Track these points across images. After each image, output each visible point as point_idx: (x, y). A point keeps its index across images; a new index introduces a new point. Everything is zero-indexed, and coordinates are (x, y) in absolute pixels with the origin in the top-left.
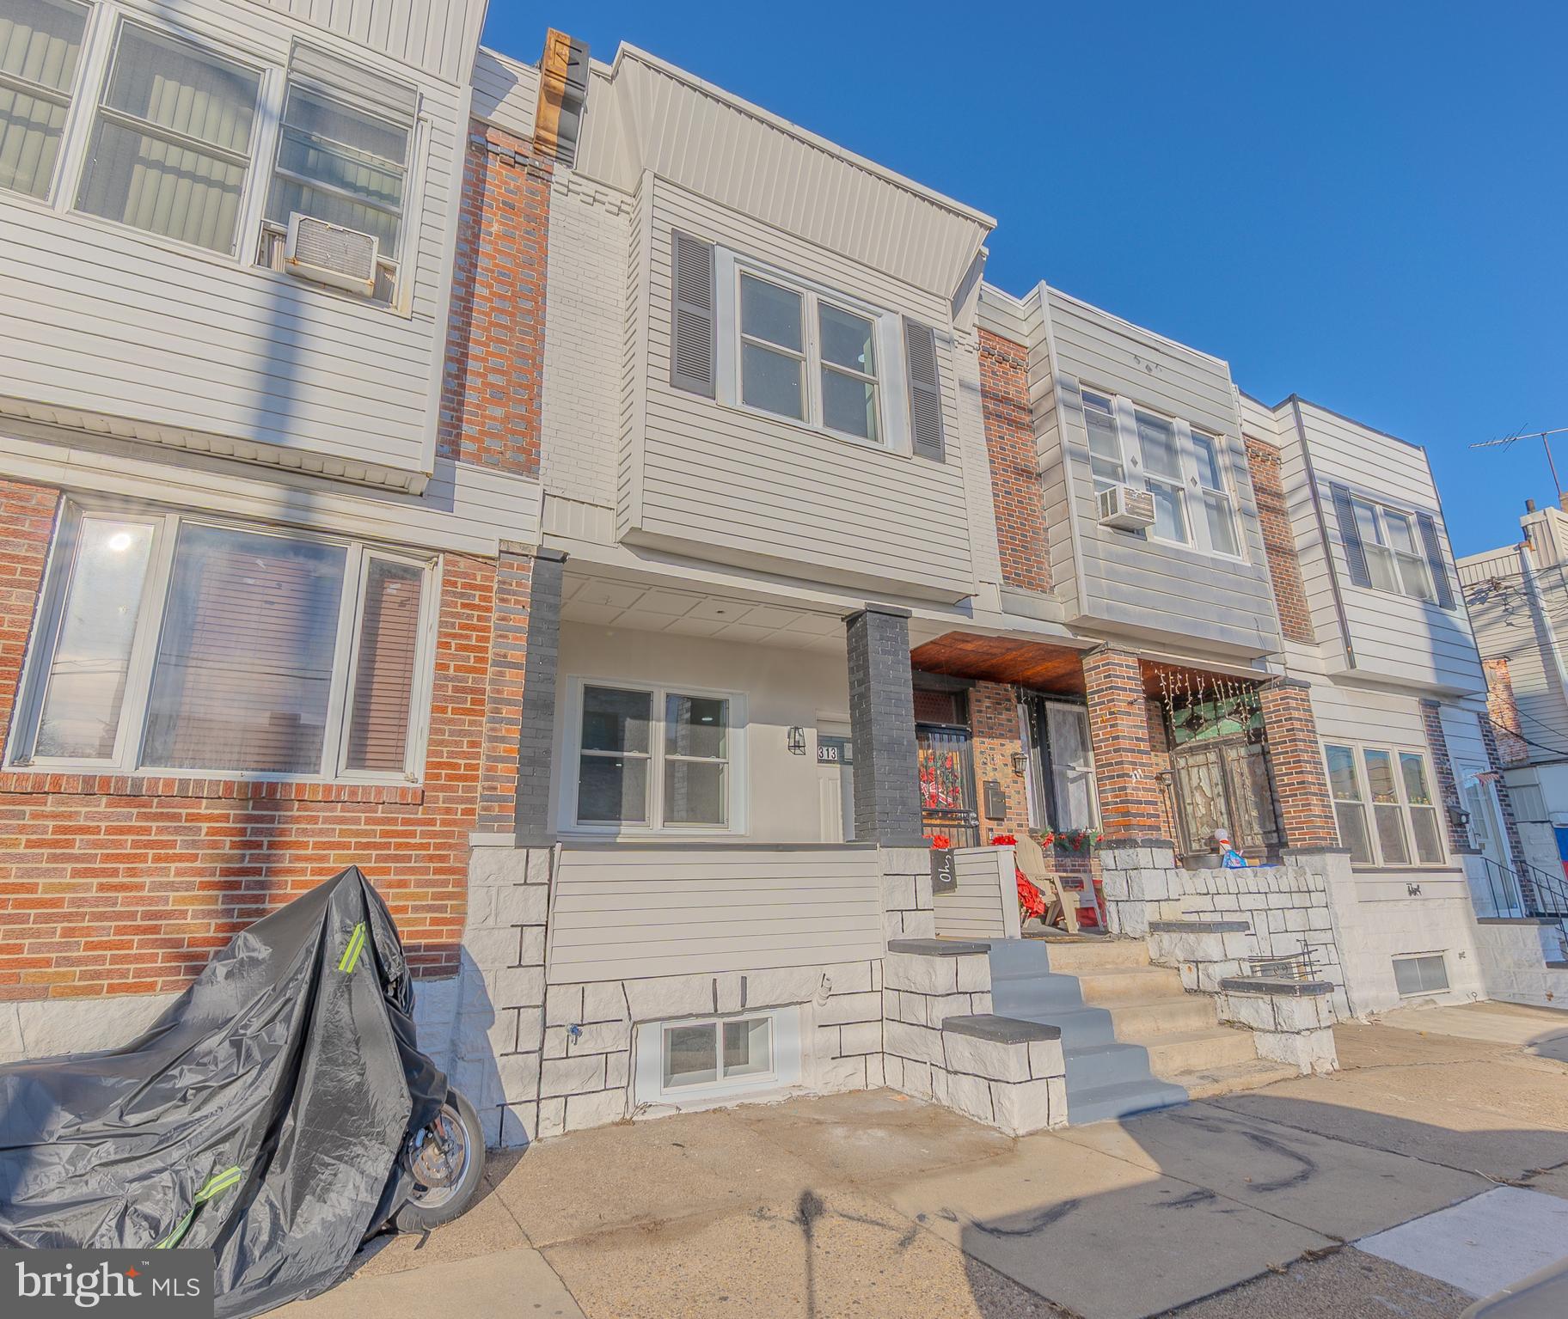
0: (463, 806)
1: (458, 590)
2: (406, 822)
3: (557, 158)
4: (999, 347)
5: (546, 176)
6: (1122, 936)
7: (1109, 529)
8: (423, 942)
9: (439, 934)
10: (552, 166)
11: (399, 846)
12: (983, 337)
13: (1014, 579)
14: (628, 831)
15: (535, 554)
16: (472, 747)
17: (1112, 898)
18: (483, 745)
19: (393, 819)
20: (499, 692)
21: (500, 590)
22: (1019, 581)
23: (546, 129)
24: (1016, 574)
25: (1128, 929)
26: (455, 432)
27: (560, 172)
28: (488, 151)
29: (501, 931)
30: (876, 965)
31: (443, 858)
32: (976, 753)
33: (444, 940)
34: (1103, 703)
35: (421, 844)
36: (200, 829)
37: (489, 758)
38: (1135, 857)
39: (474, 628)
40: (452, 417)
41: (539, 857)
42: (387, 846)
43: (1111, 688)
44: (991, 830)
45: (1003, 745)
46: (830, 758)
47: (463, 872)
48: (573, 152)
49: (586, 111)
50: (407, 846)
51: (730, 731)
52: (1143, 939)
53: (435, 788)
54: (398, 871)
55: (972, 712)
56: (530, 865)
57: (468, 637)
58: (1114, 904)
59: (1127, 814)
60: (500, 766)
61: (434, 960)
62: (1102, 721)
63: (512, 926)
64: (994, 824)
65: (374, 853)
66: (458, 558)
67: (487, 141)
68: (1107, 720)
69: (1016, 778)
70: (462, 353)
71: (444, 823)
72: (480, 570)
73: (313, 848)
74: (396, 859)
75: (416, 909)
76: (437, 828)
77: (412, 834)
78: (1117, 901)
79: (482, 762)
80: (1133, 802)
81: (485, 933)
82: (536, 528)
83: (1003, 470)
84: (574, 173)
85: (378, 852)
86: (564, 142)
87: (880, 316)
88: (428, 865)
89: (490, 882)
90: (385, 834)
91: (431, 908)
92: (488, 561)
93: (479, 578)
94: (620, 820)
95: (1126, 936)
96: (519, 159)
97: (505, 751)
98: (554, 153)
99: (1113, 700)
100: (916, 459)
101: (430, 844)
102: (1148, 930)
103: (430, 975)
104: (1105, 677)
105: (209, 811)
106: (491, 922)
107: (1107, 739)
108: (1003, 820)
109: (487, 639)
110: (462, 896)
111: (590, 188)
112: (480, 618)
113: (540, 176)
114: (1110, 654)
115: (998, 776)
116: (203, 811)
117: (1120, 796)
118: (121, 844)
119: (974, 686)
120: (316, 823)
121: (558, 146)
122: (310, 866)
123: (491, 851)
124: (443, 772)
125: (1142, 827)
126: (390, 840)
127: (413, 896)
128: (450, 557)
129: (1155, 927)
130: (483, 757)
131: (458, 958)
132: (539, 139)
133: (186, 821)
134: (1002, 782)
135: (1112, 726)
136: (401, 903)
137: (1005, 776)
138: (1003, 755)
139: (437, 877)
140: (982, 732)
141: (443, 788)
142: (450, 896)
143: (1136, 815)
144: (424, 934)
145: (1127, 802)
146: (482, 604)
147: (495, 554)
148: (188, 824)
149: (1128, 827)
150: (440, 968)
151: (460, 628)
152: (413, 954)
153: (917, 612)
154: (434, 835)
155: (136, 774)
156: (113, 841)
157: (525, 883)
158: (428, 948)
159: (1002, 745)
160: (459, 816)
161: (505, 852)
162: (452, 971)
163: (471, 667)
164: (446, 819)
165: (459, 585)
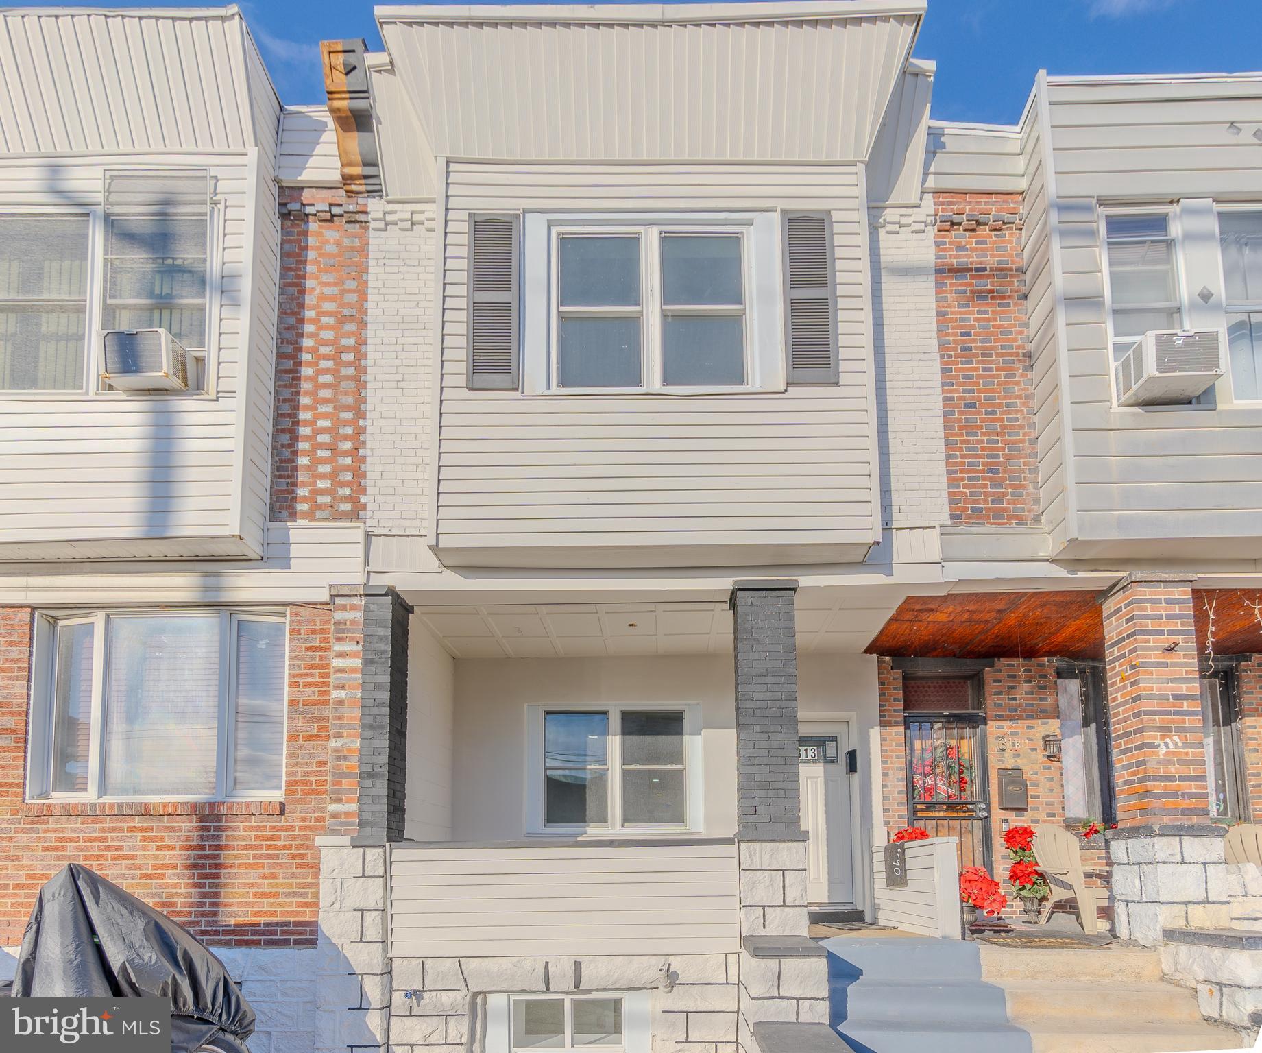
0: (316, 815)
1: (302, 636)
2: (273, 829)
3: (368, 192)
4: (969, 208)
5: (362, 217)
6: (1131, 943)
7: (1137, 409)
8: (292, 920)
9: (304, 914)
10: (366, 205)
11: (269, 847)
12: (942, 203)
13: (969, 517)
14: (593, 831)
15: (362, 593)
16: (320, 767)
17: (1122, 898)
18: (329, 764)
19: (263, 826)
20: (339, 718)
21: (337, 631)
22: (979, 517)
23: (350, 164)
24: (973, 509)
25: (1137, 935)
26: (290, 497)
27: (375, 207)
28: (307, 215)
29: (347, 914)
30: (732, 959)
31: (302, 856)
32: (991, 739)
33: (307, 919)
34: (1123, 656)
35: (285, 845)
36: (136, 837)
37: (334, 775)
38: (1150, 849)
39: (317, 667)
40: (287, 484)
41: (373, 855)
42: (260, 847)
43: (1133, 634)
44: (1006, 821)
45: (1032, 728)
46: (809, 757)
47: (317, 867)
48: (378, 176)
49: (379, 122)
50: (275, 847)
51: (687, 738)
52: (1155, 948)
53: (292, 802)
54: (271, 866)
55: (987, 695)
56: (367, 861)
57: (312, 675)
58: (1123, 905)
59: (1145, 794)
60: (344, 781)
61: (300, 934)
62: (1122, 680)
63: (354, 910)
64: (1011, 815)
65: (252, 852)
66: (300, 609)
67: (304, 205)
68: (1128, 678)
69: (1049, 763)
70: (293, 422)
71: (301, 828)
72: (319, 615)
73: (209, 850)
74: (268, 857)
75: (286, 895)
76: (296, 833)
77: (279, 838)
78: (1127, 902)
79: (329, 778)
80: (1156, 779)
81: (333, 914)
82: (361, 568)
83: (965, 377)
84: (389, 202)
85: (254, 852)
86: (369, 171)
87: (750, 223)
88: (291, 861)
89: (335, 874)
90: (258, 838)
91: (295, 895)
92: (325, 607)
93: (318, 623)
94: (585, 822)
95: (1135, 944)
96: (335, 210)
97: (347, 768)
98: (363, 188)
99: (1134, 650)
100: (793, 391)
101: (291, 845)
102: (1161, 938)
103: (299, 944)
104: (1128, 621)
105: (140, 825)
106: (337, 906)
107: (1126, 702)
108: (1025, 810)
109: (328, 675)
110: (317, 885)
111: (404, 211)
112: (321, 658)
113: (357, 220)
114: (1136, 588)
115: (1020, 763)
116: (137, 825)
117: (1138, 773)
118: (91, 848)
119: (992, 665)
120: (209, 831)
121: (366, 177)
122: (208, 862)
123: (334, 850)
124: (299, 788)
125: (1169, 811)
126: (262, 843)
127: (282, 885)
128: (295, 609)
129: (1170, 935)
130: (329, 774)
131: (314, 933)
132: (347, 179)
133: (128, 832)
134: (1025, 769)
135: (1132, 684)
136: (273, 891)
137: (1032, 764)
138: (1029, 739)
139: (299, 871)
140: (1002, 716)
141: (299, 802)
142: (309, 885)
143: (1158, 797)
144: (291, 913)
145: (1148, 779)
146: (322, 645)
147: (326, 598)
148: (129, 834)
149: (1145, 811)
150: (307, 939)
151: (305, 668)
152: (285, 928)
153: (805, 580)
154: (294, 838)
155: (101, 801)
156: (87, 847)
157: (363, 876)
158: (296, 924)
159: (1030, 728)
160: (312, 823)
161: (346, 851)
162: (312, 943)
163: (316, 700)
164: (302, 826)
165: (302, 632)
